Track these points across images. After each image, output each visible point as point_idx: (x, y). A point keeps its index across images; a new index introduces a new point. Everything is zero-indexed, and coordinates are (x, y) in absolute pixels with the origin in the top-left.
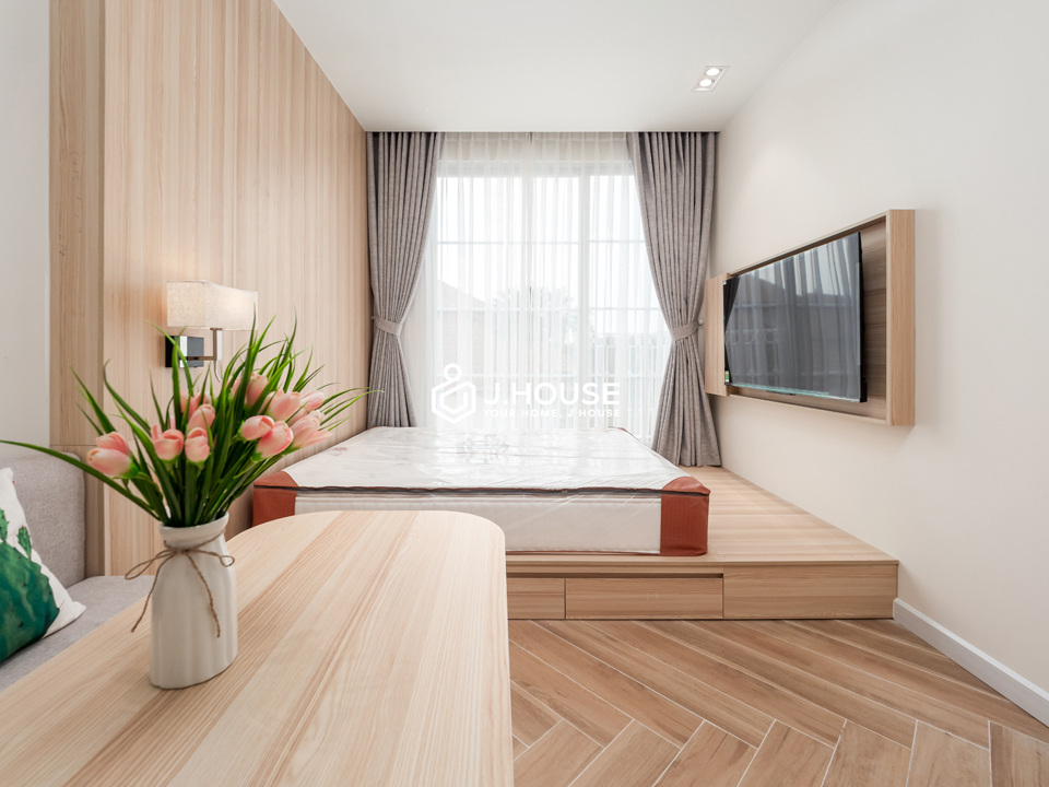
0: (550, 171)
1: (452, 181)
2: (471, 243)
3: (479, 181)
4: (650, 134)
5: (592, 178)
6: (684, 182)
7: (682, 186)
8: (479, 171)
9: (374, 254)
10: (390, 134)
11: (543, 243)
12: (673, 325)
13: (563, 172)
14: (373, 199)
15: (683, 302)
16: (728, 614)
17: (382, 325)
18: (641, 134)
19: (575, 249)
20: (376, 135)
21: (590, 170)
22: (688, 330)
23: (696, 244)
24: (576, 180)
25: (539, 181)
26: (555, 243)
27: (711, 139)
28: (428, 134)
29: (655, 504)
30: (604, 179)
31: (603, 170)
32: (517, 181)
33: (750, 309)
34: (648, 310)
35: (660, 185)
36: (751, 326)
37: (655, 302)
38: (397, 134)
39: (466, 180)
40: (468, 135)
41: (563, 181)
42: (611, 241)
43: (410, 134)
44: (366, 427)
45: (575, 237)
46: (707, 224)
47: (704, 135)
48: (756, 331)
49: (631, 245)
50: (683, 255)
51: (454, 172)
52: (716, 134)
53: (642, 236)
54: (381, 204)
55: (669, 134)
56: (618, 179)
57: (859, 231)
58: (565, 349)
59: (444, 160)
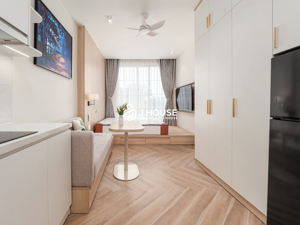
0: (142, 66)
1: (122, 68)
2: (126, 81)
3: (128, 68)
4: (162, 59)
5: (151, 68)
6: (169, 69)
7: (168, 70)
8: (128, 66)
9: (107, 83)
10: (110, 59)
11: (141, 81)
12: (167, 97)
13: (145, 66)
14: (106, 72)
15: (169, 93)
16: (171, 144)
17: (109, 97)
18: (160, 60)
19: (147, 82)
20: (107, 60)
21: (150, 66)
22: (170, 98)
23: (172, 81)
24: (147, 68)
25: (140, 68)
26: (143, 81)
27: (174, 61)
28: (118, 60)
29: (160, 127)
30: (153, 68)
31: (153, 66)
32: (135, 68)
33: (183, 94)
34: (162, 94)
35: (164, 70)
36: (183, 97)
37: (163, 93)
38: (111, 59)
39: (125, 68)
40: (125, 60)
41: (145, 68)
42: (154, 80)
43: (114, 59)
44: (105, 118)
45: (147, 79)
46: (173, 77)
47: (173, 60)
48: (184, 98)
49: (159, 81)
50: (169, 84)
51: (123, 66)
52: (175, 59)
53: (161, 80)
54: (108, 73)
55: (166, 59)
56: (156, 68)
57: (191, 84)
58: (145, 101)
59: (121, 64)
